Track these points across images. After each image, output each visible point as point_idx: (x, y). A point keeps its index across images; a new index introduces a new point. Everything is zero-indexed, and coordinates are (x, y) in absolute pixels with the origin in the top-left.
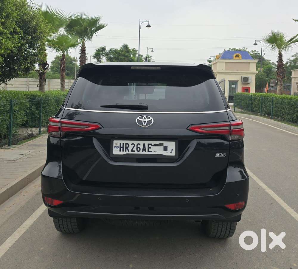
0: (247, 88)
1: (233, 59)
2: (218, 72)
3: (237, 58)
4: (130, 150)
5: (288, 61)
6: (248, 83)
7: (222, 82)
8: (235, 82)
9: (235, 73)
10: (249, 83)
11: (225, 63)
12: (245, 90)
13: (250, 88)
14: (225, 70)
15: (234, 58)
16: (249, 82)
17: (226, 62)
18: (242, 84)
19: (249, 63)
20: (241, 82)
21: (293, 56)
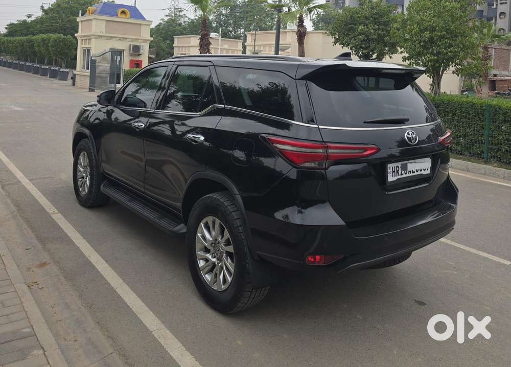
0: (137, 61)
1: (117, 16)
2: (95, 35)
3: (123, 16)
4: (400, 174)
5: (162, 22)
6: (139, 55)
7: (105, 53)
8: (120, 53)
9: (120, 39)
10: (141, 55)
11: (104, 22)
12: (135, 64)
13: (142, 61)
14: (106, 32)
15: (119, 15)
16: (141, 53)
17: (107, 21)
18: (130, 55)
19: (141, 24)
20: (130, 51)
21: (167, 16)
